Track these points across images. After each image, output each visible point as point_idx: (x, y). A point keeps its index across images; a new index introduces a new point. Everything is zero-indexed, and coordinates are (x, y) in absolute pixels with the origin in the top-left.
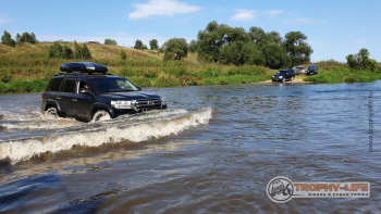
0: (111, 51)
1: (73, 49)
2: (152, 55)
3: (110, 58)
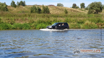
0: (60, 9)
1: (42, 9)
2: (82, 11)
3: (59, 13)
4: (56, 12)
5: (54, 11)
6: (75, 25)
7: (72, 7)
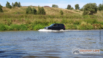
0: (55, 10)
1: (37, 9)
2: (77, 12)
3: (54, 14)
4: (51, 13)
5: (49, 12)
6: (72, 26)
7: (67, 9)
